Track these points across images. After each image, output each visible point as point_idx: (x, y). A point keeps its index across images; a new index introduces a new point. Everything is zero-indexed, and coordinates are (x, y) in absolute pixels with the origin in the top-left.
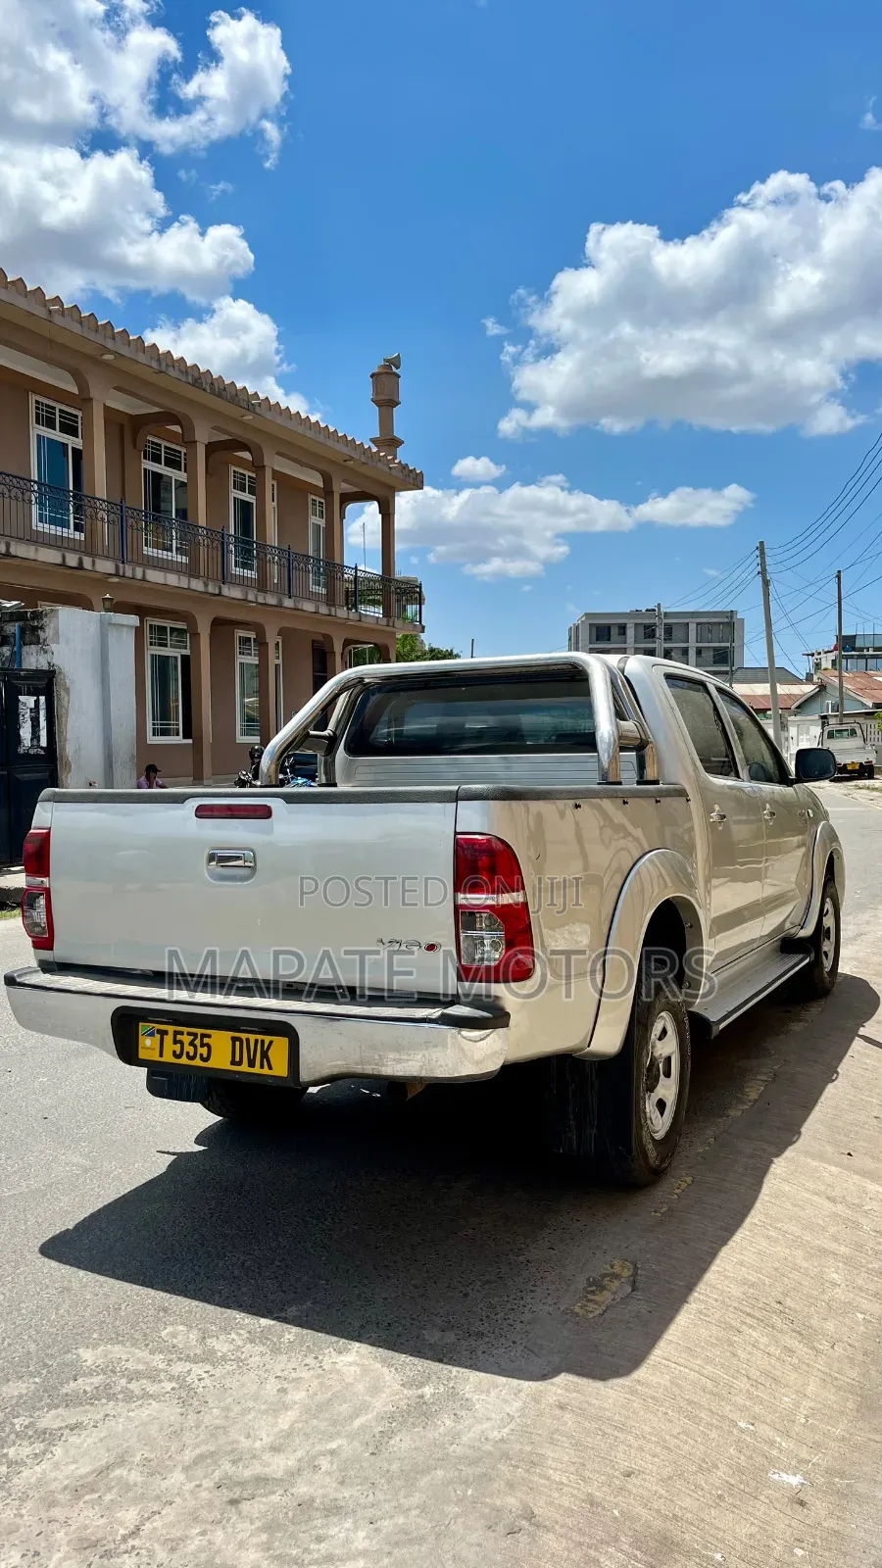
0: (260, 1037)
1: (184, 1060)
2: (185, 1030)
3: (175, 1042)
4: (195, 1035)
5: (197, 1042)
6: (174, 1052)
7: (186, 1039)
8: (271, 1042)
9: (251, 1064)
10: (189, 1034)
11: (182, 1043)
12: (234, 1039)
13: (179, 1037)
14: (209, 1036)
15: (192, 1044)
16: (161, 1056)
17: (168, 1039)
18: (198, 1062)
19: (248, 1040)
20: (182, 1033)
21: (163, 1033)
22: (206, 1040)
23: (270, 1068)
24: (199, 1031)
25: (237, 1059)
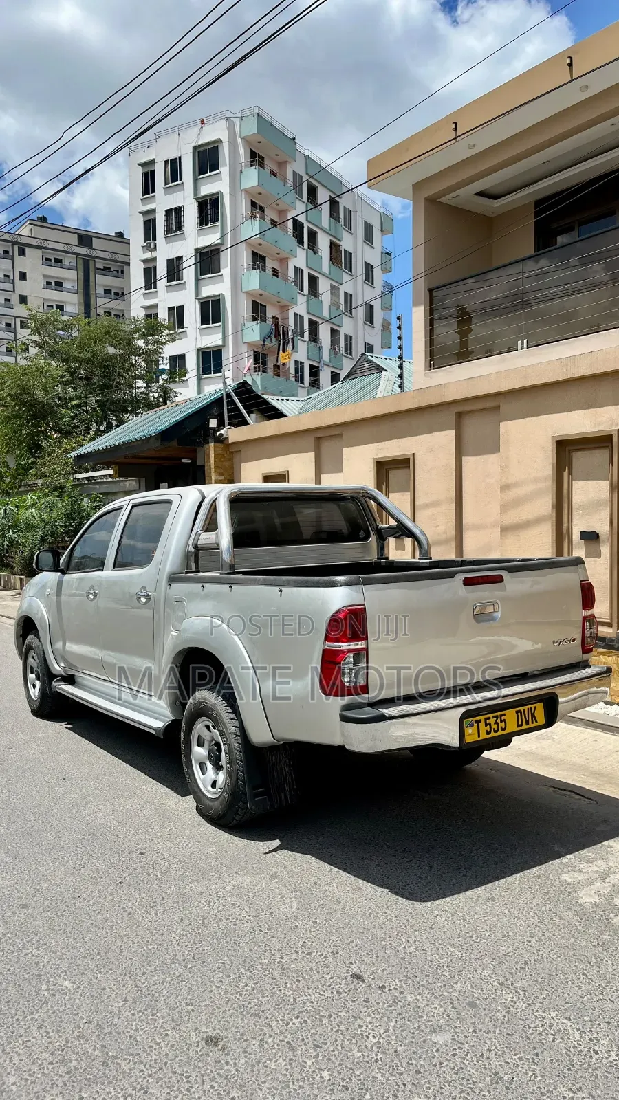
0: (529, 706)
1: (493, 734)
2: (491, 715)
3: (486, 725)
4: (497, 717)
5: (499, 721)
6: (486, 731)
7: (492, 721)
8: (535, 707)
9: (527, 723)
10: (493, 717)
11: (490, 724)
12: (517, 712)
13: (488, 721)
14: (504, 715)
15: (496, 723)
16: (479, 736)
17: (482, 725)
18: (500, 733)
19: (524, 710)
20: (489, 718)
21: (478, 722)
22: (503, 718)
23: (536, 722)
24: (498, 714)
25: (520, 723)
